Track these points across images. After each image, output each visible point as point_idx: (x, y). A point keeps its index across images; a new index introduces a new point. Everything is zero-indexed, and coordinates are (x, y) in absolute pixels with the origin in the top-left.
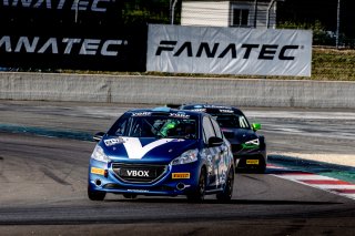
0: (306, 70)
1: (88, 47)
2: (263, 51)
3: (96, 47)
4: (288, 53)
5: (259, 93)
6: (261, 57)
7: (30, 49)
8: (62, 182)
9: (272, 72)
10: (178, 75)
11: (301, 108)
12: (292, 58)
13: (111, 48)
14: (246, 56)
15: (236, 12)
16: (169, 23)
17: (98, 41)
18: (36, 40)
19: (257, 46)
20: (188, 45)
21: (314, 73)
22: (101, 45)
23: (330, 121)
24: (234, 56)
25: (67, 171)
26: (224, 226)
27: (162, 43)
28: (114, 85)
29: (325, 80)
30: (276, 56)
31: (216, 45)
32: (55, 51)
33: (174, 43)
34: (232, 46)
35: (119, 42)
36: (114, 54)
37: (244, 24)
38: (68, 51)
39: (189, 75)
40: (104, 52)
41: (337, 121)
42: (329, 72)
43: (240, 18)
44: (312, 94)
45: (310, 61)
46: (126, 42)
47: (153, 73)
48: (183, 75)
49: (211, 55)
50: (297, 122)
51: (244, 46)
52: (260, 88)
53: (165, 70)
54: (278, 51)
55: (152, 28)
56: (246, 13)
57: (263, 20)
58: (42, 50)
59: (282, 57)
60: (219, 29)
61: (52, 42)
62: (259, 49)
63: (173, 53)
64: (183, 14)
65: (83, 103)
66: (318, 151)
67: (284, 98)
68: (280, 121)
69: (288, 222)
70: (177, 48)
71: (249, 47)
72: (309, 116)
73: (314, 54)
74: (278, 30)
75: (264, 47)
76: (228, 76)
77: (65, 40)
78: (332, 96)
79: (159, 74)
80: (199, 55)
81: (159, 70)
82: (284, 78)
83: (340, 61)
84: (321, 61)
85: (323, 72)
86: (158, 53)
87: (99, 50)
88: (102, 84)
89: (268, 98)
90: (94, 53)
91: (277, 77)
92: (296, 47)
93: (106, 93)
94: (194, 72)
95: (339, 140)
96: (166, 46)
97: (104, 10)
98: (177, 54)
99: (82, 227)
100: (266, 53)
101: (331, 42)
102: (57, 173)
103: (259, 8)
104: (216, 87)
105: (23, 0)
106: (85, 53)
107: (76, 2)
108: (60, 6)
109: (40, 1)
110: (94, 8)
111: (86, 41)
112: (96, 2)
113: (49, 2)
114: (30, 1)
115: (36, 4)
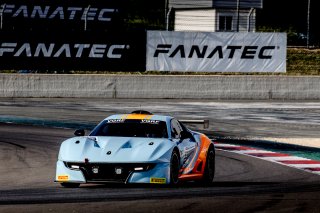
0: (282, 67)
1: (96, 51)
2: (245, 52)
3: (103, 51)
4: (267, 53)
5: (242, 87)
6: (243, 56)
7: (47, 54)
9: (253, 69)
10: (173, 73)
11: (278, 99)
12: (269, 57)
13: (115, 52)
14: (231, 56)
15: (222, 19)
16: (165, 29)
17: (104, 46)
18: (52, 46)
19: (240, 47)
20: (181, 48)
21: (289, 69)
22: (107, 50)
23: (303, 110)
24: (221, 56)
26: (214, 201)
27: (159, 46)
28: (119, 82)
29: (299, 75)
30: (256, 55)
31: (205, 48)
32: (68, 55)
33: (170, 46)
34: (219, 49)
35: (123, 47)
36: (119, 56)
37: (229, 29)
38: (79, 55)
39: (182, 73)
40: (110, 55)
41: (309, 110)
42: (302, 69)
43: (224, 24)
44: (287, 87)
45: (285, 60)
46: (128, 46)
47: (152, 72)
48: (177, 73)
49: (201, 56)
50: (275, 111)
51: (229, 47)
52: (243, 83)
53: (162, 69)
54: (258, 51)
55: (150, 34)
56: (230, 19)
57: (244, 25)
58: (57, 55)
59: (261, 56)
60: (208, 34)
62: (242, 50)
63: (168, 54)
64: (177, 22)
65: (92, 99)
66: (293, 136)
67: (264, 91)
68: (260, 111)
69: (268, 197)
70: (171, 50)
71: (233, 49)
72: (286, 106)
73: (289, 53)
74: (258, 34)
75: (246, 48)
76: (216, 73)
77: (76, 46)
78: (305, 89)
79: (156, 73)
81: (157, 69)
82: (263, 74)
83: (310, 58)
84: (294, 59)
85: (296, 68)
86: (156, 55)
87: (105, 54)
88: (109, 82)
89: (251, 92)
90: (101, 56)
91: (257, 73)
92: (273, 48)
93: (111, 90)
94: (187, 70)
95: (311, 126)
96: (162, 49)
97: (109, 19)
98: (172, 56)
99: (93, 204)
100: (247, 53)
101: (302, 43)
103: (241, 15)
104: (205, 84)
105: (40, 12)
106: (94, 56)
107: (85, 13)
108: (72, 17)
109: (55, 12)
110: (101, 18)
111: (95, 46)
112: (102, 13)
113: (62, 13)
114: (46, 12)
115: (52, 16)
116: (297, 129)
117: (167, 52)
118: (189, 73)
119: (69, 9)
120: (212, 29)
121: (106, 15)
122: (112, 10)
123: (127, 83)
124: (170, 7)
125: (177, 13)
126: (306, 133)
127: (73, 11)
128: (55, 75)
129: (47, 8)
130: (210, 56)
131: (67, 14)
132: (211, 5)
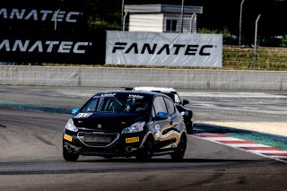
0: (218, 62)
1: (64, 48)
2: (188, 49)
3: (70, 47)
4: (206, 50)
5: (186, 79)
6: (187, 53)
7: (23, 49)
8: (49, 143)
9: (195, 64)
10: (128, 67)
11: (215, 89)
12: (208, 54)
13: (80, 48)
14: (176, 53)
15: (168, 22)
16: (121, 30)
17: (71, 43)
18: (27, 42)
19: (184, 46)
20: (135, 45)
21: (224, 65)
22: (73, 46)
23: (236, 99)
24: (168, 53)
25: (52, 135)
26: (167, 174)
27: (116, 44)
28: (83, 74)
29: (232, 70)
30: (198, 53)
31: (155, 45)
32: (41, 50)
33: (125, 44)
34: (166, 46)
35: (86, 44)
36: (83, 52)
37: (174, 30)
38: (49, 50)
39: (136, 67)
40: (76, 51)
42: (234, 64)
43: (171, 26)
44: (222, 80)
45: (221, 57)
46: (91, 44)
47: (110, 66)
48: (131, 66)
49: (151, 52)
50: (213, 99)
51: (174, 46)
53: (119, 63)
54: (199, 49)
55: (110, 34)
56: (175, 22)
57: (187, 27)
58: (31, 50)
59: (201, 53)
60: (157, 34)
61: (39, 44)
63: (125, 51)
64: (131, 24)
65: (60, 87)
66: (228, 120)
67: (203, 83)
68: (201, 99)
69: (209, 172)
70: (127, 47)
72: (221, 95)
73: (224, 51)
74: (198, 35)
75: (189, 46)
76: (163, 67)
77: (48, 43)
78: (237, 81)
79: (114, 66)
80: (143, 52)
81: (114, 63)
82: (203, 68)
83: (242, 56)
84: (229, 56)
85: (230, 64)
86: (114, 51)
87: (72, 50)
88: (75, 73)
89: (192, 83)
90: (68, 51)
91: (198, 68)
92: (211, 46)
93: (77, 79)
94: (139, 64)
95: (243, 112)
96: (119, 46)
97: (75, 21)
98: (127, 52)
101: (235, 43)
102: (45, 137)
103: (185, 19)
104: (155, 75)
105: (17, 14)
106: (62, 51)
107: (55, 15)
108: (44, 18)
109: (30, 15)
110: (68, 20)
111: (63, 43)
112: (69, 15)
113: (35, 15)
114: (22, 14)
115: (27, 17)
116: (231, 114)
117: (123, 48)
118: (141, 67)
119: (42, 12)
120: (161, 30)
121: (72, 17)
122: (78, 13)
123: (90, 74)
124: (126, 11)
125: (131, 16)
126: (239, 118)
127: (45, 13)
128: (29, 66)
129: (24, 11)
130: (159, 53)
131: (40, 15)
132: (160, 10)
